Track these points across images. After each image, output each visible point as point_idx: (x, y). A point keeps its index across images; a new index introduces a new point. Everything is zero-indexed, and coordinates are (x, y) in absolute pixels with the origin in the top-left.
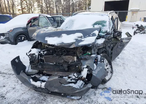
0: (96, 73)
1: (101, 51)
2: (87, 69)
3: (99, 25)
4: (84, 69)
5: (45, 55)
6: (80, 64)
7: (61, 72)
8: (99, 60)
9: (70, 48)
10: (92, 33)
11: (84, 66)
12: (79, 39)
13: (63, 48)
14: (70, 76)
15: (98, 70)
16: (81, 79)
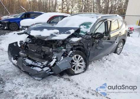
0: (60, 64)
1: (76, 48)
2: (56, 60)
3: (84, 26)
4: (54, 59)
5: (30, 43)
6: (51, 55)
7: (39, 59)
8: (69, 54)
9: (45, 40)
10: (67, 31)
11: (54, 56)
12: (54, 34)
13: (40, 39)
14: (42, 63)
15: (63, 62)
16: (49, 66)
